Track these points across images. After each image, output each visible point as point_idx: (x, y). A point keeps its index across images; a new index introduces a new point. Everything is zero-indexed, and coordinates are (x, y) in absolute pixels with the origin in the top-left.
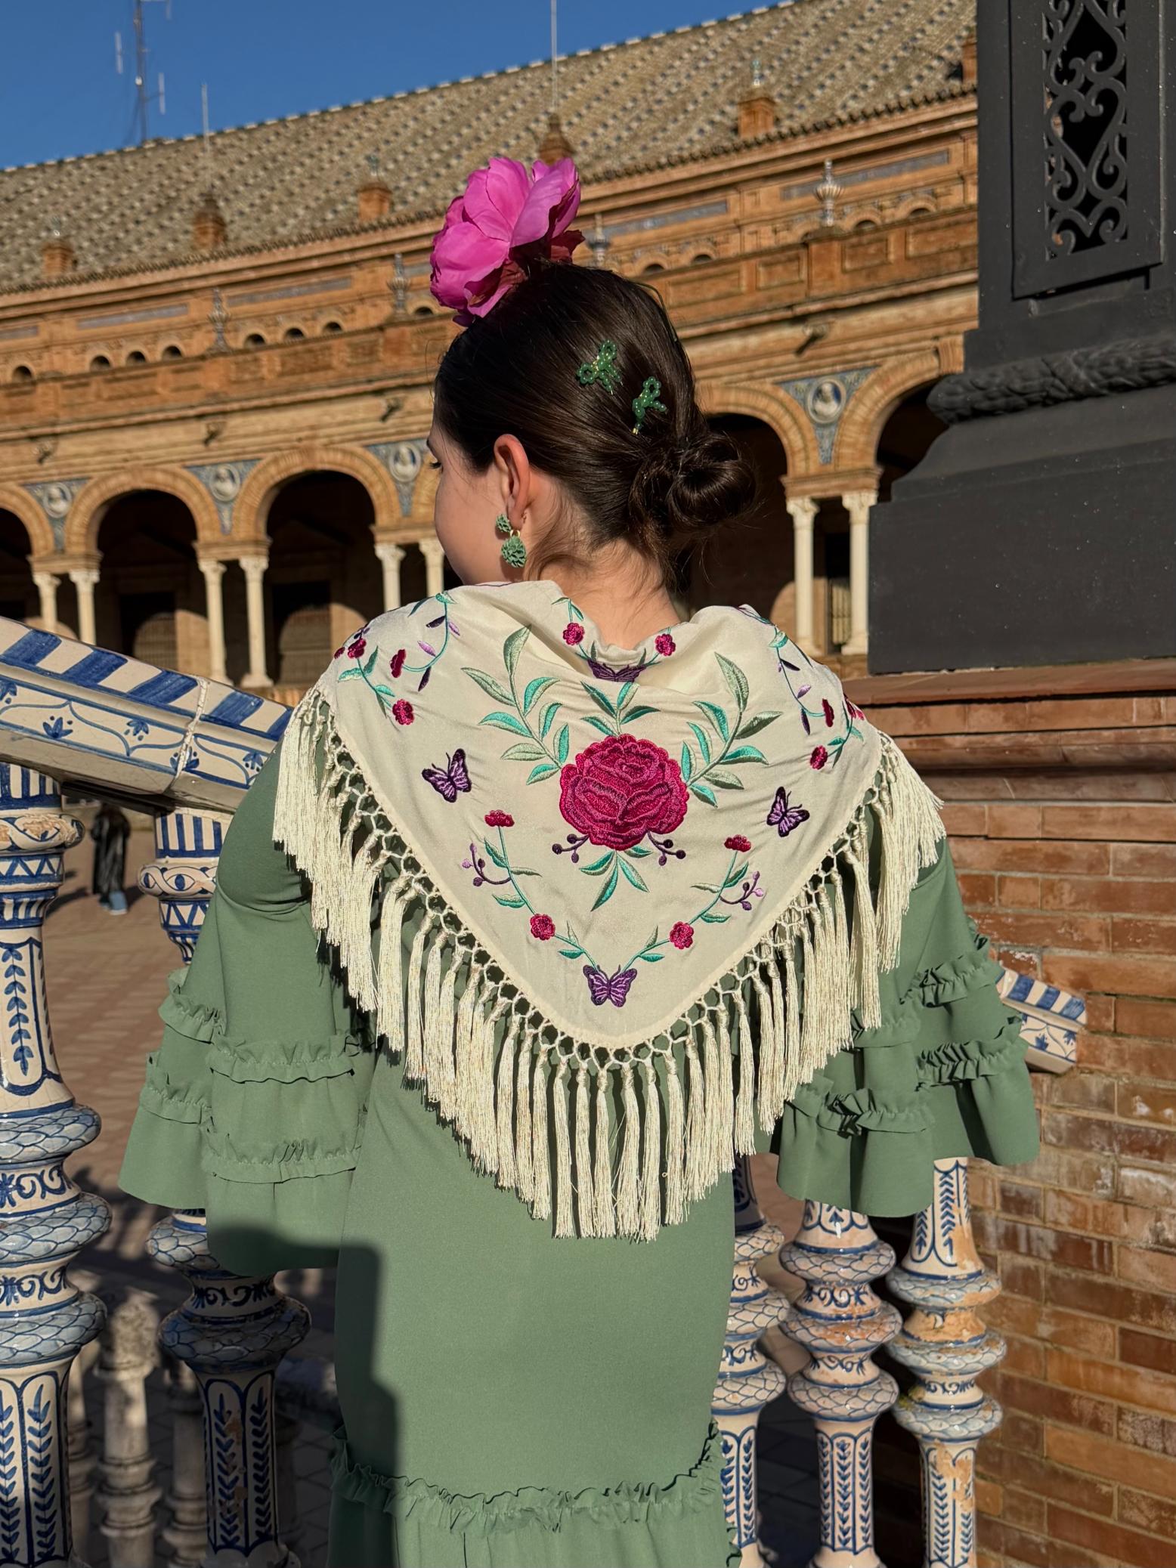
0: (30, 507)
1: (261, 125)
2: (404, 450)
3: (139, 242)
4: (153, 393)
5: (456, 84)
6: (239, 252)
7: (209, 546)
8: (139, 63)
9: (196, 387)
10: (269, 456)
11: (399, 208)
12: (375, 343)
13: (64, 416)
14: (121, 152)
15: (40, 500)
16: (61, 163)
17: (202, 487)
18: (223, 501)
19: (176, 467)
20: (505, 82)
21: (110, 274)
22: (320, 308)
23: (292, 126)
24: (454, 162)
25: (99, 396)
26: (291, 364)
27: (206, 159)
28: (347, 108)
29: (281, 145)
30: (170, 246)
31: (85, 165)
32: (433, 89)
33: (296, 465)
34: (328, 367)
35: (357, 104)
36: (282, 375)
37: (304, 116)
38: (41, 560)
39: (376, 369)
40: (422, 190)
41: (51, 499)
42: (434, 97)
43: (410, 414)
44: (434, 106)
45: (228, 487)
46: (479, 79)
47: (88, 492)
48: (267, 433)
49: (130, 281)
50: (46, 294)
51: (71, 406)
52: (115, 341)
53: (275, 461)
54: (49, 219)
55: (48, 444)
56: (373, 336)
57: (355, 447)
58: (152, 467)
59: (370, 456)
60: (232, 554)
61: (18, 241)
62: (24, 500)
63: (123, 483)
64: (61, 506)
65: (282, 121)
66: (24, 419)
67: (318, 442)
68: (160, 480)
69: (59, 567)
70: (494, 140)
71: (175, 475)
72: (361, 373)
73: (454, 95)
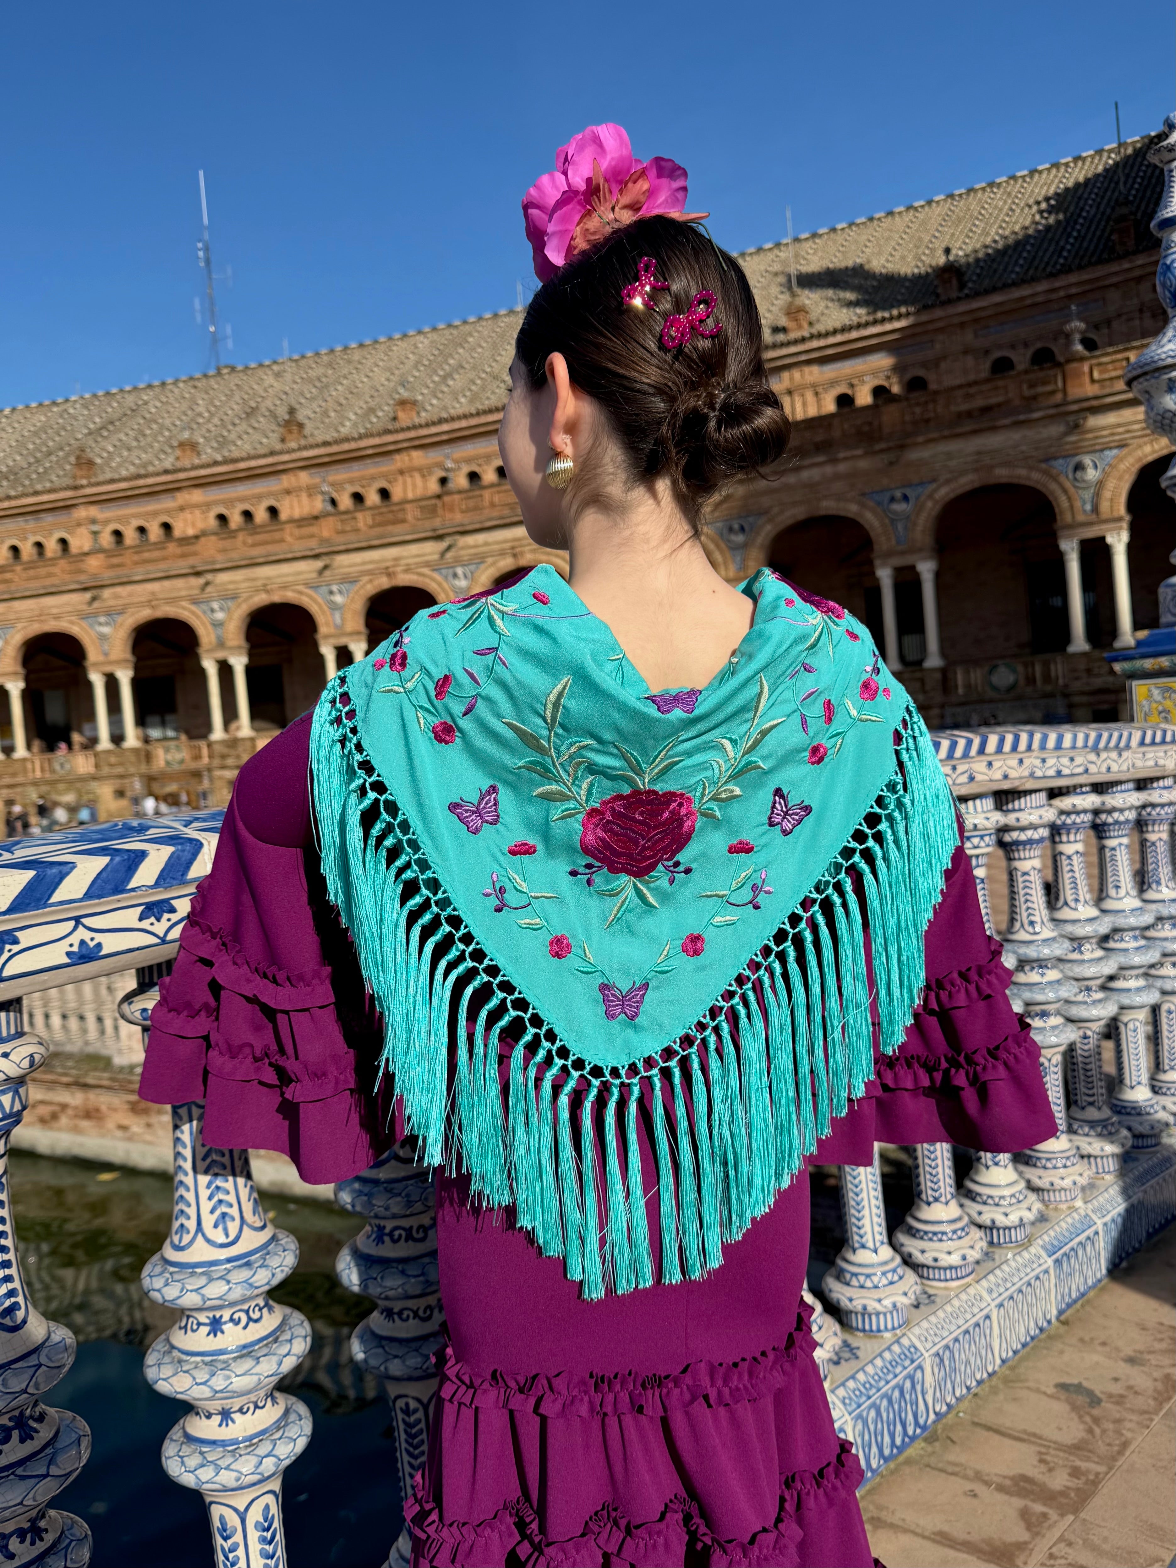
0: (198, 617)
1: (303, 357)
2: (459, 571)
3: (240, 437)
4: (282, 540)
5: (435, 329)
6: (317, 446)
7: (327, 637)
8: (212, 315)
9: (312, 536)
10: (365, 579)
11: (423, 414)
12: (435, 506)
13: (219, 557)
14: (206, 376)
15: (204, 612)
16: (163, 384)
17: (320, 600)
18: (334, 606)
19: (301, 588)
20: (467, 328)
21: (226, 462)
22: (373, 478)
23: (325, 358)
24: (451, 383)
25: (244, 543)
26: (378, 519)
27: (269, 380)
28: (361, 345)
29: (320, 371)
30: (265, 440)
31: (181, 385)
32: (420, 332)
33: (384, 583)
34: (404, 521)
35: (368, 342)
36: (371, 527)
37: (332, 351)
38: (209, 651)
39: (437, 522)
40: (435, 402)
41: (213, 611)
42: (421, 338)
43: (462, 548)
44: (423, 343)
45: (338, 599)
46: (450, 326)
47: (239, 606)
48: (364, 563)
49: (242, 465)
50: (182, 476)
51: (224, 551)
52: (230, 503)
53: (371, 581)
54: (167, 422)
55: (209, 577)
56: (433, 502)
57: (426, 571)
58: (285, 587)
59: (436, 575)
60: (342, 641)
61: (149, 439)
62: (193, 613)
63: (261, 599)
64: (220, 616)
65: (317, 354)
66: (191, 561)
67: (399, 569)
68: (290, 596)
69: (220, 655)
70: (474, 368)
71: (300, 593)
72: (428, 524)
73: (434, 336)
